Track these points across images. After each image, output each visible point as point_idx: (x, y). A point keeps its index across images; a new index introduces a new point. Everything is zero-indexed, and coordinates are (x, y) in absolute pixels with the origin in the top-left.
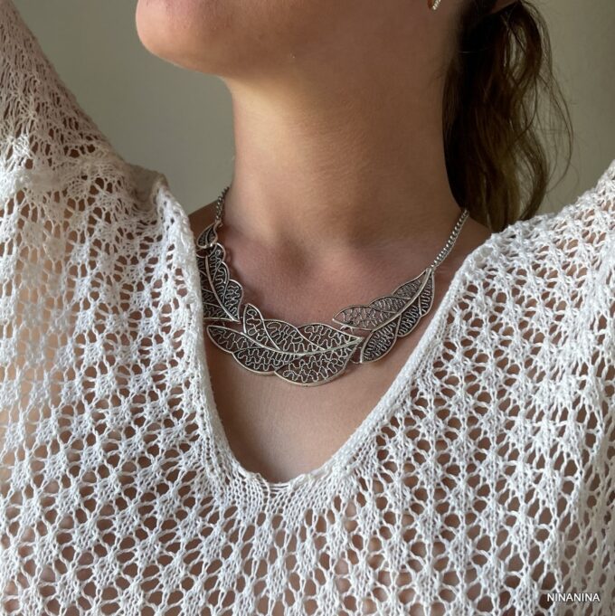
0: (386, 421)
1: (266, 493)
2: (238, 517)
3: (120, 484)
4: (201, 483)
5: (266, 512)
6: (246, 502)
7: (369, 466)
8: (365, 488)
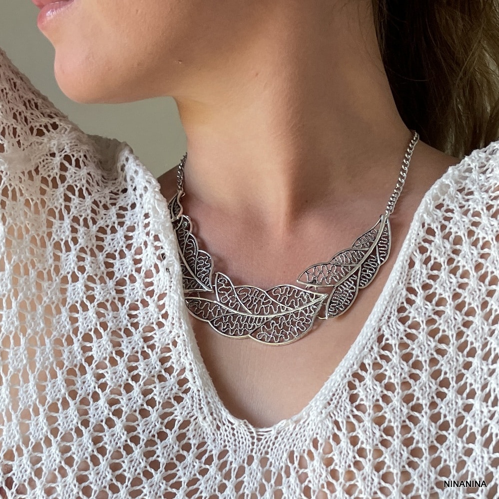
0: (356, 367)
1: (253, 438)
2: (230, 459)
3: (126, 433)
4: (195, 430)
5: (253, 454)
6: (235, 445)
7: (342, 409)
8: (339, 429)
